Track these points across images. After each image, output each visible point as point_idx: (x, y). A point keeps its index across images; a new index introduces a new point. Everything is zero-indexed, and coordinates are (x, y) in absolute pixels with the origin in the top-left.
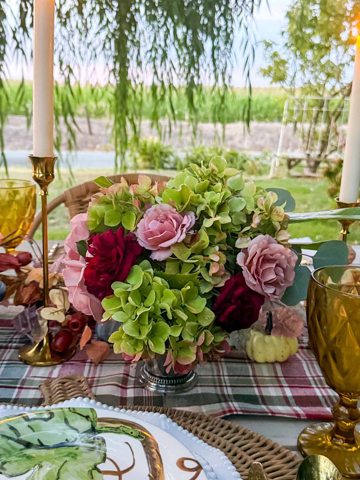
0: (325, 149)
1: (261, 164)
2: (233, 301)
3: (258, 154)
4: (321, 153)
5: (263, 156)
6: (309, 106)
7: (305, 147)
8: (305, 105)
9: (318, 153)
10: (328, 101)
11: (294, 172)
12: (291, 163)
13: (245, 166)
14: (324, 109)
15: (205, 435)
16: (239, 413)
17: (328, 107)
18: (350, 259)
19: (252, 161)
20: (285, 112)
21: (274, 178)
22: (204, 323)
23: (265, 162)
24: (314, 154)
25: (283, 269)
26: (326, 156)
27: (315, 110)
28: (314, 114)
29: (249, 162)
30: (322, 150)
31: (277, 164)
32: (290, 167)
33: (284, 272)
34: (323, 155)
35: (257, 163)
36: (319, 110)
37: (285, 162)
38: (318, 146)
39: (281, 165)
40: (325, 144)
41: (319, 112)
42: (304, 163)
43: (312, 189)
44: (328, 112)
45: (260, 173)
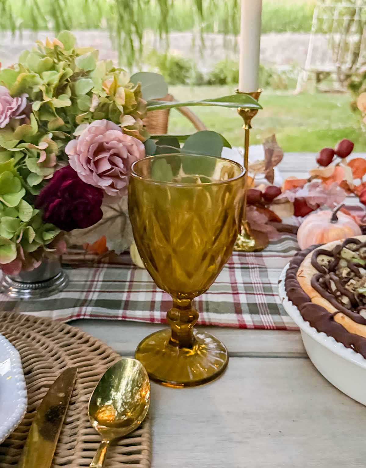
0: (356, 61)
1: (288, 78)
2: (59, 194)
3: (286, 68)
4: (352, 65)
5: (291, 69)
6: (341, 14)
7: (335, 59)
8: (336, 13)
9: (348, 65)
10: (361, 9)
11: (323, 86)
12: (320, 77)
13: (270, 80)
14: (356, 18)
15: (36, 339)
16: (86, 317)
17: (360, 16)
18: (275, 161)
19: (279, 76)
20: (315, 22)
21: (301, 93)
22: (24, 218)
23: (292, 76)
24: (345, 67)
25: (122, 159)
26: (358, 69)
27: (346, 18)
28: (345, 23)
29: (275, 77)
30: (354, 62)
31: (305, 78)
32: (319, 80)
33: (123, 163)
34: (354, 67)
35: (284, 77)
36: (351, 19)
37: (314, 76)
38: (349, 57)
39: (309, 79)
40: (356, 55)
41: (352, 21)
42: (334, 76)
43: (339, 105)
44: (360, 21)
45: (286, 87)
